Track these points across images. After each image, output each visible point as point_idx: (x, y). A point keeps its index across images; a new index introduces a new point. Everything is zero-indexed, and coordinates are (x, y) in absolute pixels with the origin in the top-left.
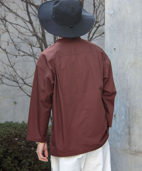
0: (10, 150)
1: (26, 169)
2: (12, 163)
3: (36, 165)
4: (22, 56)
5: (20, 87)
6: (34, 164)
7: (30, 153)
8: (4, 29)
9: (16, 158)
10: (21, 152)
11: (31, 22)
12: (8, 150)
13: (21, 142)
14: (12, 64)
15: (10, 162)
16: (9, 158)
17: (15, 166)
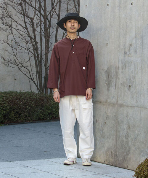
0: (13, 107)
1: (23, 119)
2: (15, 115)
3: (29, 118)
4: (21, 49)
5: (19, 69)
6: (28, 117)
7: (26, 109)
8: (10, 32)
9: (17, 112)
10: (20, 109)
11: (26, 28)
12: (12, 107)
13: (20, 103)
14: (15, 54)
15: (14, 115)
16: (13, 112)
17: (16, 117)
